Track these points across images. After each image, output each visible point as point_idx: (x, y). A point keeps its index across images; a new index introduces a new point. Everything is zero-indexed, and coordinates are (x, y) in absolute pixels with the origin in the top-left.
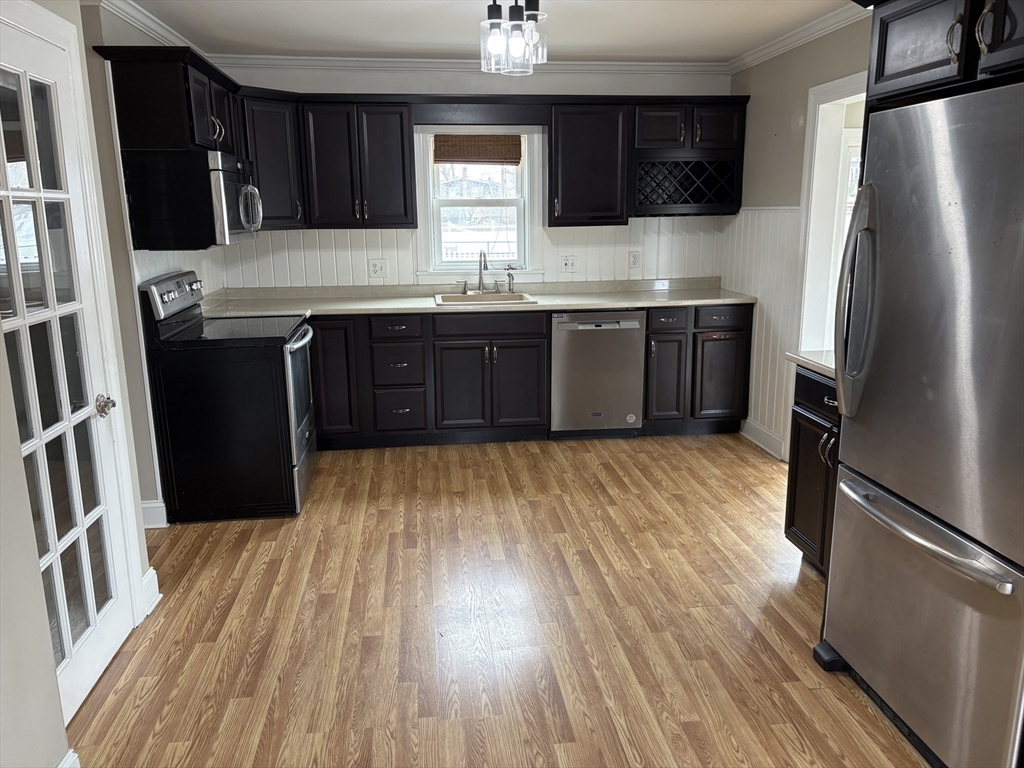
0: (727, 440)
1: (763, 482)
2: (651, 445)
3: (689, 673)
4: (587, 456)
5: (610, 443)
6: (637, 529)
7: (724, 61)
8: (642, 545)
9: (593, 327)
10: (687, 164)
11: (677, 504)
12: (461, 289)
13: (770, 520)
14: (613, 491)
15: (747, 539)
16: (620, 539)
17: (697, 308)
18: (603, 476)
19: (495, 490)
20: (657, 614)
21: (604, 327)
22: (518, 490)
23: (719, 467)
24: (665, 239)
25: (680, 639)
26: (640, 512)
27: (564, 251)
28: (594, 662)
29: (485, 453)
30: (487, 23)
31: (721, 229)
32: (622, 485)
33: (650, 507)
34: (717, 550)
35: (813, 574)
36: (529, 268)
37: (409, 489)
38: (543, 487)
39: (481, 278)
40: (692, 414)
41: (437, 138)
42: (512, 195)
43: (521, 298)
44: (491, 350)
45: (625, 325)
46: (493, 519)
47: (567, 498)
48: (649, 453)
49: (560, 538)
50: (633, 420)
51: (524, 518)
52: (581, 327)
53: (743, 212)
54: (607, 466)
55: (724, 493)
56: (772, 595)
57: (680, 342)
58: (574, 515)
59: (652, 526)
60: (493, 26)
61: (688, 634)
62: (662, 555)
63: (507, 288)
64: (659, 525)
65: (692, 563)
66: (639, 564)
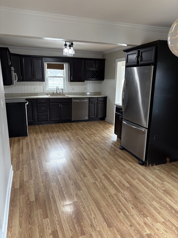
0: (102, 121)
1: (110, 127)
2: (90, 122)
3: (102, 152)
4: (79, 125)
5: (83, 123)
6: (90, 135)
7: (101, 52)
8: (92, 137)
9: (79, 101)
10: (95, 71)
11: (96, 131)
12: (53, 94)
13: (111, 132)
14: (85, 130)
15: (108, 135)
16: (88, 136)
17: (97, 97)
18: (83, 128)
19: (64, 131)
20: (96, 145)
21: (81, 101)
22: (68, 130)
23: (102, 125)
24: (91, 85)
25: (100, 148)
26: (90, 132)
27: (73, 87)
28: (88, 151)
29: (60, 125)
30: (64, 47)
31: (101, 83)
32: (86, 129)
33: (92, 132)
34: (103, 136)
35: (119, 139)
36: (66, 90)
37: (48, 131)
38: (72, 130)
39: (57, 92)
40: (97, 117)
41: (47, 64)
42: (62, 75)
43: (65, 95)
44: (60, 105)
45: (85, 100)
46: (65, 135)
47: (77, 131)
48: (90, 124)
49: (78, 137)
50: (87, 118)
51: (70, 134)
52: (77, 101)
53: (105, 80)
54: (83, 126)
55: (103, 129)
56: (113, 142)
57: (95, 104)
58: (79, 133)
59: (93, 134)
60: (65, 47)
61: (101, 147)
62: (95, 138)
63: (62, 94)
64: (94, 134)
65: (100, 139)
66: (92, 139)
